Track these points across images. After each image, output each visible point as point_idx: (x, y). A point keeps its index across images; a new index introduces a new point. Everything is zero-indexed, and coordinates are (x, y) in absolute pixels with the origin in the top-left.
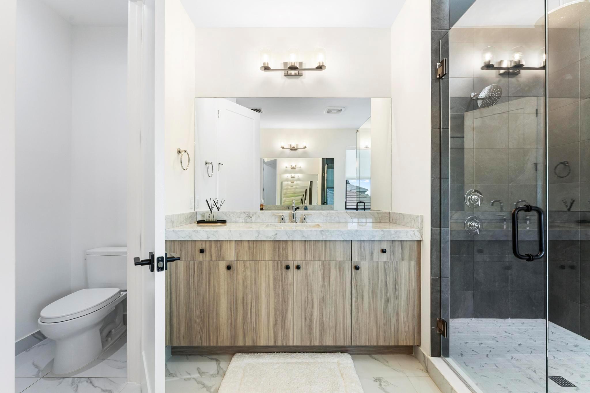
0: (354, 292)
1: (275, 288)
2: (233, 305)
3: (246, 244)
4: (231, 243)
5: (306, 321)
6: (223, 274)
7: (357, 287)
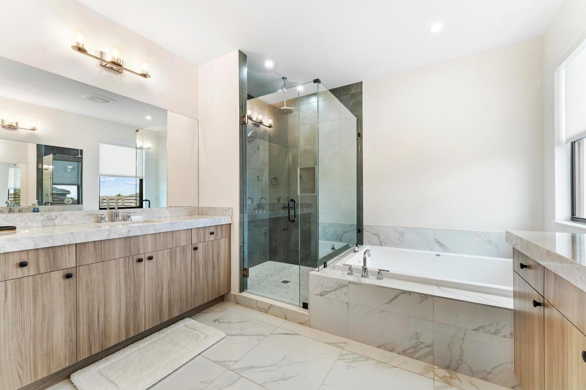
0: (193, 268)
1: (126, 283)
2: (74, 317)
3: (91, 246)
4: (70, 247)
5: (157, 304)
6: (59, 286)
7: (195, 263)
